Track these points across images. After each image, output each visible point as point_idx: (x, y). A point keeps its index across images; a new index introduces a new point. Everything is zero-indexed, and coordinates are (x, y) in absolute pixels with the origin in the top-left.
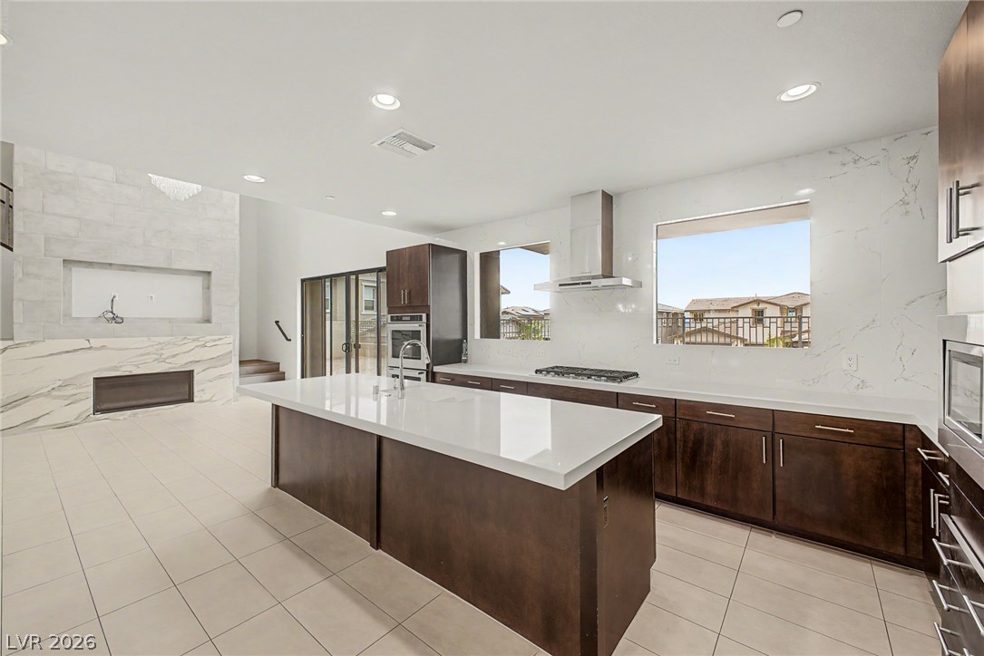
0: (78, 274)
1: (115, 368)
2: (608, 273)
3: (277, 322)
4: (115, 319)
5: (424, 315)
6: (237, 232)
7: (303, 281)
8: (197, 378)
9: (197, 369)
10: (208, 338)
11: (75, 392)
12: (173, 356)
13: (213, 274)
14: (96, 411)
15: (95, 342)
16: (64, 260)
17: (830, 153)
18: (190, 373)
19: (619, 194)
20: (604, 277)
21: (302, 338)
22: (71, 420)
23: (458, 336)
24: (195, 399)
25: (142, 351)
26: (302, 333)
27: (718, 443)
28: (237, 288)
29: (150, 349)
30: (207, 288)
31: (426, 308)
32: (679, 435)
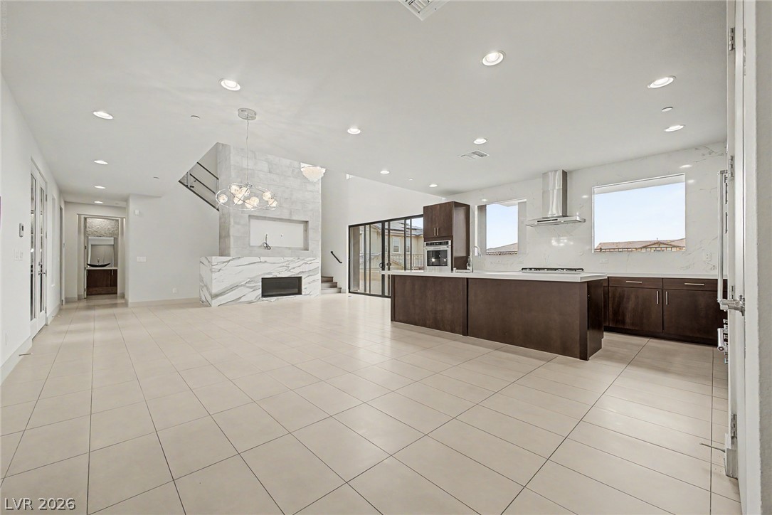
0: (253, 222)
1: (269, 273)
2: (565, 215)
3: (332, 252)
4: (268, 247)
5: (450, 242)
6: (320, 197)
7: (350, 227)
8: (303, 281)
9: (303, 276)
10: (308, 259)
11: (254, 285)
12: (294, 268)
13: (310, 223)
14: (264, 296)
15: (263, 259)
16: (249, 216)
17: (696, 149)
18: (300, 279)
19: (571, 172)
20: (563, 216)
21: (349, 261)
22: (253, 299)
23: (463, 254)
24: (303, 293)
25: (281, 265)
26: (349, 258)
27: (633, 297)
28: (320, 230)
29: (284, 264)
30: (306, 230)
31: (451, 237)
32: (610, 296)
